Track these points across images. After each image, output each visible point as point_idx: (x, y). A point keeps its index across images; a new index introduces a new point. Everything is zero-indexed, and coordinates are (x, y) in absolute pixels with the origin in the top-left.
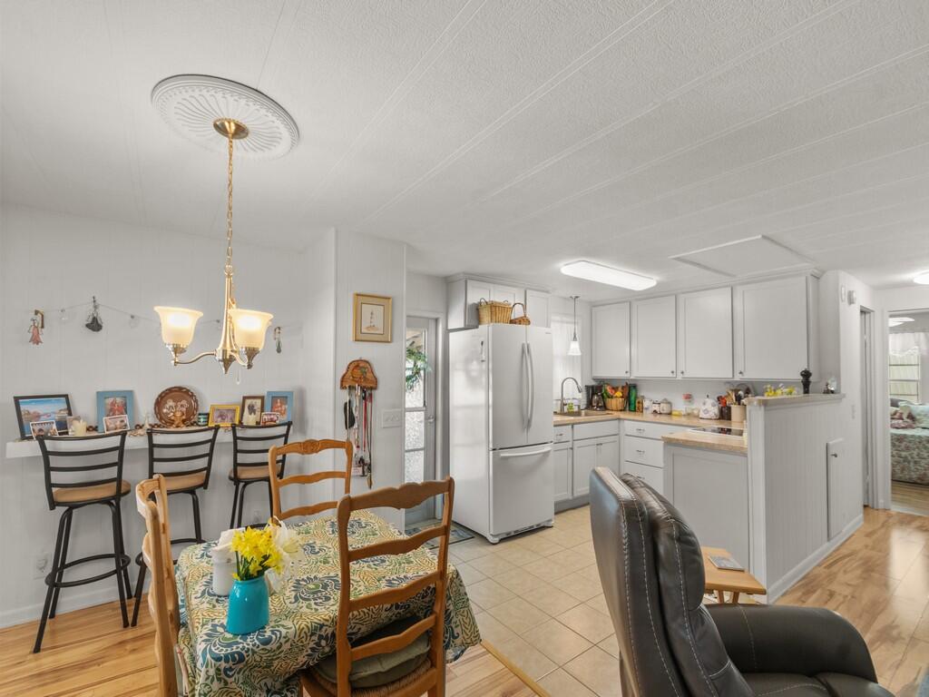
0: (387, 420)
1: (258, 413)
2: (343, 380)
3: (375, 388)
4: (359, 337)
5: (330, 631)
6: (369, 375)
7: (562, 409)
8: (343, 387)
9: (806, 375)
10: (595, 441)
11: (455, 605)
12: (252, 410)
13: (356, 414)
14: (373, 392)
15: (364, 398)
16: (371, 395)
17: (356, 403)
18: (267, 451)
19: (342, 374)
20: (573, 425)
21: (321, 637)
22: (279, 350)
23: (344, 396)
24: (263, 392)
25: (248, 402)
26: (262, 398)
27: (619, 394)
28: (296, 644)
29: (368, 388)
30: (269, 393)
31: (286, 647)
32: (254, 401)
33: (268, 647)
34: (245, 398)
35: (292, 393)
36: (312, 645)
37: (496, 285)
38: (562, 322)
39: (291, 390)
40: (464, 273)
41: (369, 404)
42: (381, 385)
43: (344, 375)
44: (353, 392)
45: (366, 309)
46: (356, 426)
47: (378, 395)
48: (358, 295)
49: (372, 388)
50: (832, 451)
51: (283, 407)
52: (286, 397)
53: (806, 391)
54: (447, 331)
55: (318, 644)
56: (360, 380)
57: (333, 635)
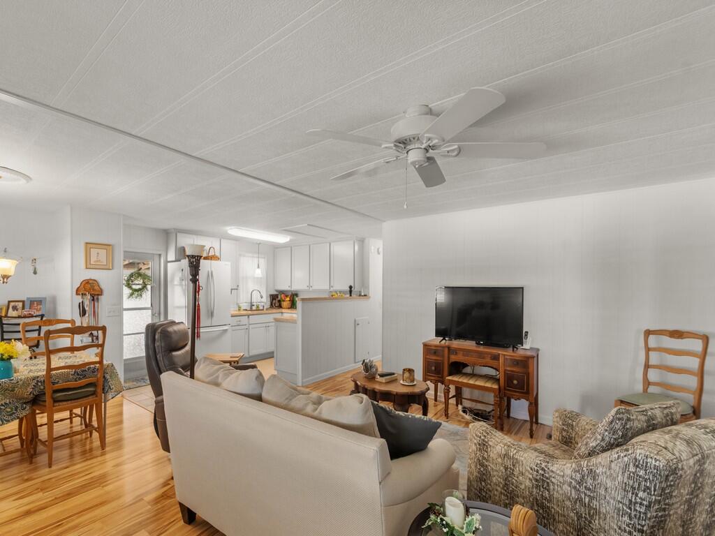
0: (110, 312)
1: (20, 311)
2: (77, 290)
3: (101, 295)
4: (88, 266)
5: (42, 379)
6: (96, 288)
7: (251, 308)
8: (77, 294)
9: (351, 287)
10: (264, 325)
11: (111, 376)
12: (15, 308)
13: (87, 309)
14: (99, 297)
15: (93, 300)
16: (98, 299)
17: (87, 303)
18: (19, 324)
19: (76, 287)
20: (248, 316)
21: (38, 381)
22: (35, 273)
23: (79, 299)
24: (24, 298)
25: (12, 304)
26: (23, 302)
27: (288, 299)
28: (26, 383)
29: (95, 295)
30: (28, 298)
31: (21, 383)
32: (17, 303)
33: (12, 382)
34: (9, 302)
35: (45, 298)
36: (34, 384)
37: (199, 236)
38: (253, 257)
39: (44, 296)
40: (174, 229)
41: (96, 304)
42: (105, 293)
43: (78, 288)
44: (84, 297)
45: (94, 252)
46: (87, 315)
47: (103, 299)
48: (87, 243)
49: (98, 295)
50: (357, 323)
51: (39, 307)
52: (41, 301)
53: (351, 295)
54: (167, 262)
55: (37, 384)
56: (91, 291)
57: (44, 381)
